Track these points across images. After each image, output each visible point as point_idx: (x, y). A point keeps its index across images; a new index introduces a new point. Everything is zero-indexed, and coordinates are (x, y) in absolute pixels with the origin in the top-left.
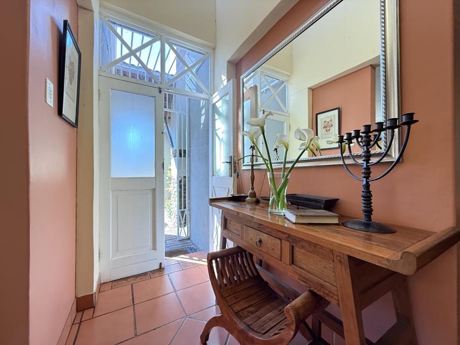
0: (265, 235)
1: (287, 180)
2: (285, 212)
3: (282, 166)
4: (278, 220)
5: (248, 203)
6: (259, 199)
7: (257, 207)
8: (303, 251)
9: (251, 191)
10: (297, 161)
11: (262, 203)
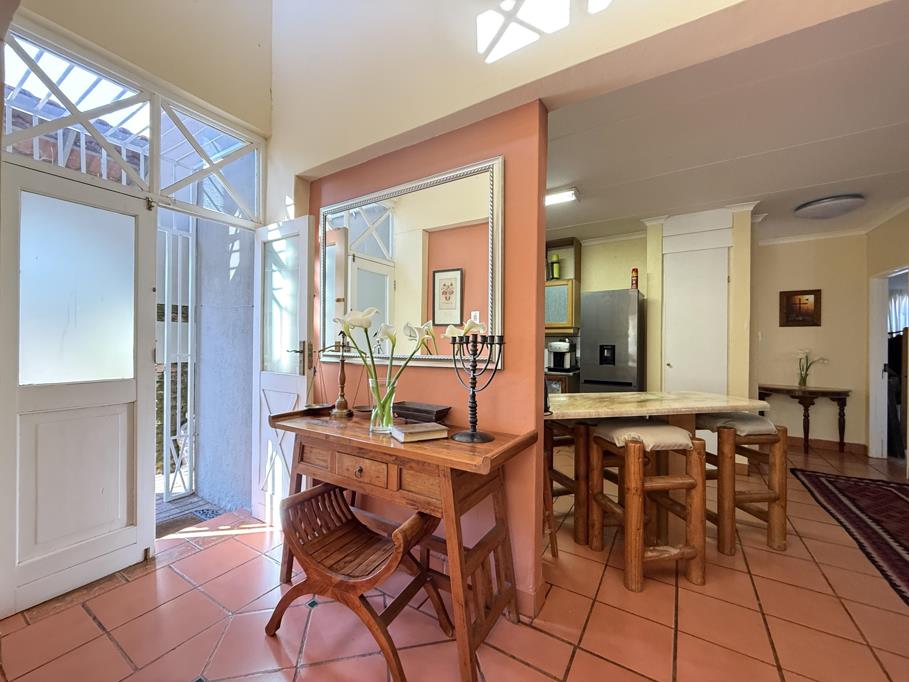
0: (367, 461)
1: (394, 388)
2: (391, 429)
3: (388, 362)
4: (382, 441)
5: (336, 418)
6: (354, 411)
7: (350, 424)
8: (412, 472)
9: (339, 399)
10: (411, 359)
11: (357, 416)
